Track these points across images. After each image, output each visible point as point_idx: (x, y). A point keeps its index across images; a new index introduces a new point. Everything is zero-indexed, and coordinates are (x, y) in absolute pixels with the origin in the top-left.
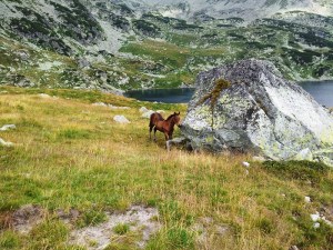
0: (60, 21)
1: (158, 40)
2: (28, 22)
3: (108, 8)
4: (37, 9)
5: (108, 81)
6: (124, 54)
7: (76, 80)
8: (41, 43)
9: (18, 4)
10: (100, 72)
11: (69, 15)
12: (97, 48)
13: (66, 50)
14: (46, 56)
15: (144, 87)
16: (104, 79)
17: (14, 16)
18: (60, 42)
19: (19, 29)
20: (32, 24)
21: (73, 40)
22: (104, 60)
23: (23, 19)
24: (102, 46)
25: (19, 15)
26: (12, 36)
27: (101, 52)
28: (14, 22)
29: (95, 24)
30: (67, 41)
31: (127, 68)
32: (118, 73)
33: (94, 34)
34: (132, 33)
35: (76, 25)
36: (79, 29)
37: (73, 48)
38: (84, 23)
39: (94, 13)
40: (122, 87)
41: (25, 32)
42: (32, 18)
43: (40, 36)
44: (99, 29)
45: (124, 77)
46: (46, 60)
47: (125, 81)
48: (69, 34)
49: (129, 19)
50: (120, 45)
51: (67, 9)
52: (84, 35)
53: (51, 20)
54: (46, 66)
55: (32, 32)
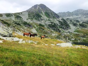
0: (59, 25)
1: (86, 29)
2: (52, 25)
3: (73, 21)
4: (55, 22)
5: (69, 39)
6: (75, 32)
7: (59, 38)
8: (54, 30)
9: (50, 21)
10: (67, 37)
11: (62, 23)
12: (68, 31)
13: (60, 31)
14: (54, 32)
15: (79, 41)
16: (67, 38)
17: (49, 24)
18: (59, 29)
19: (50, 27)
20: (53, 25)
21: (62, 29)
22: (69, 34)
23: (51, 24)
24: (69, 30)
25: (50, 23)
26: (48, 28)
27: (68, 32)
28: (49, 25)
29: (68, 25)
30: (60, 29)
31: (75, 36)
32: (72, 37)
33: (67, 27)
34: (78, 27)
35: (63, 26)
36: (64, 26)
37: (61, 31)
38: (65, 25)
39: (69, 22)
40: (72, 41)
41: (51, 27)
42: (53, 24)
43: (54, 28)
44: (69, 26)
45: (73, 38)
46: (54, 33)
47: (73, 39)
48: (61, 28)
49: (78, 24)
50: (74, 30)
51: (61, 22)
52: (65, 28)
53: (57, 24)
54: (53, 35)
55: (53, 27)
